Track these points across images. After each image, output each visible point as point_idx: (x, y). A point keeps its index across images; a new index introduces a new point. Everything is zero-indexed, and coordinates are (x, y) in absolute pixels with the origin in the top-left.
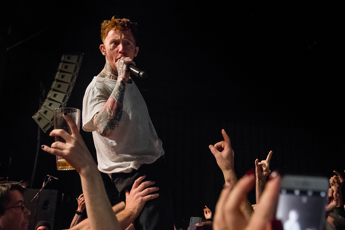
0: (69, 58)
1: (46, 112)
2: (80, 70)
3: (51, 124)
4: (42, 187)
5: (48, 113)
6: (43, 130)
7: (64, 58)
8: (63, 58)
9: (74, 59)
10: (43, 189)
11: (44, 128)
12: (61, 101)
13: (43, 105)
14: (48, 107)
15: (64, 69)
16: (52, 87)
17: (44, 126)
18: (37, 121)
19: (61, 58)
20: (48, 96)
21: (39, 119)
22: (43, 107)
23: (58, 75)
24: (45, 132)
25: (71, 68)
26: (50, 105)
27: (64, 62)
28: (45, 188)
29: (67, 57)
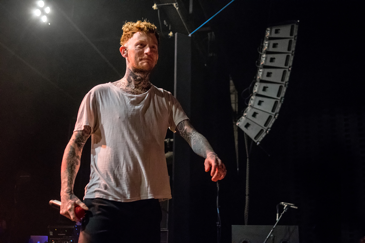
0: (277, 32)
1: (254, 115)
2: (296, 47)
3: (265, 131)
4: (276, 221)
5: (257, 115)
6: (256, 141)
7: (271, 33)
8: (268, 34)
9: (285, 31)
10: (277, 224)
11: (255, 138)
12: (275, 96)
13: (250, 104)
14: (258, 107)
15: (271, 49)
16: (258, 77)
17: (255, 135)
18: (244, 129)
19: (264, 34)
20: (254, 91)
21: (247, 125)
22: (249, 108)
23: (264, 59)
24: (258, 143)
25: (283, 46)
26: (260, 103)
27: (270, 39)
28: (280, 223)
29: (274, 30)
